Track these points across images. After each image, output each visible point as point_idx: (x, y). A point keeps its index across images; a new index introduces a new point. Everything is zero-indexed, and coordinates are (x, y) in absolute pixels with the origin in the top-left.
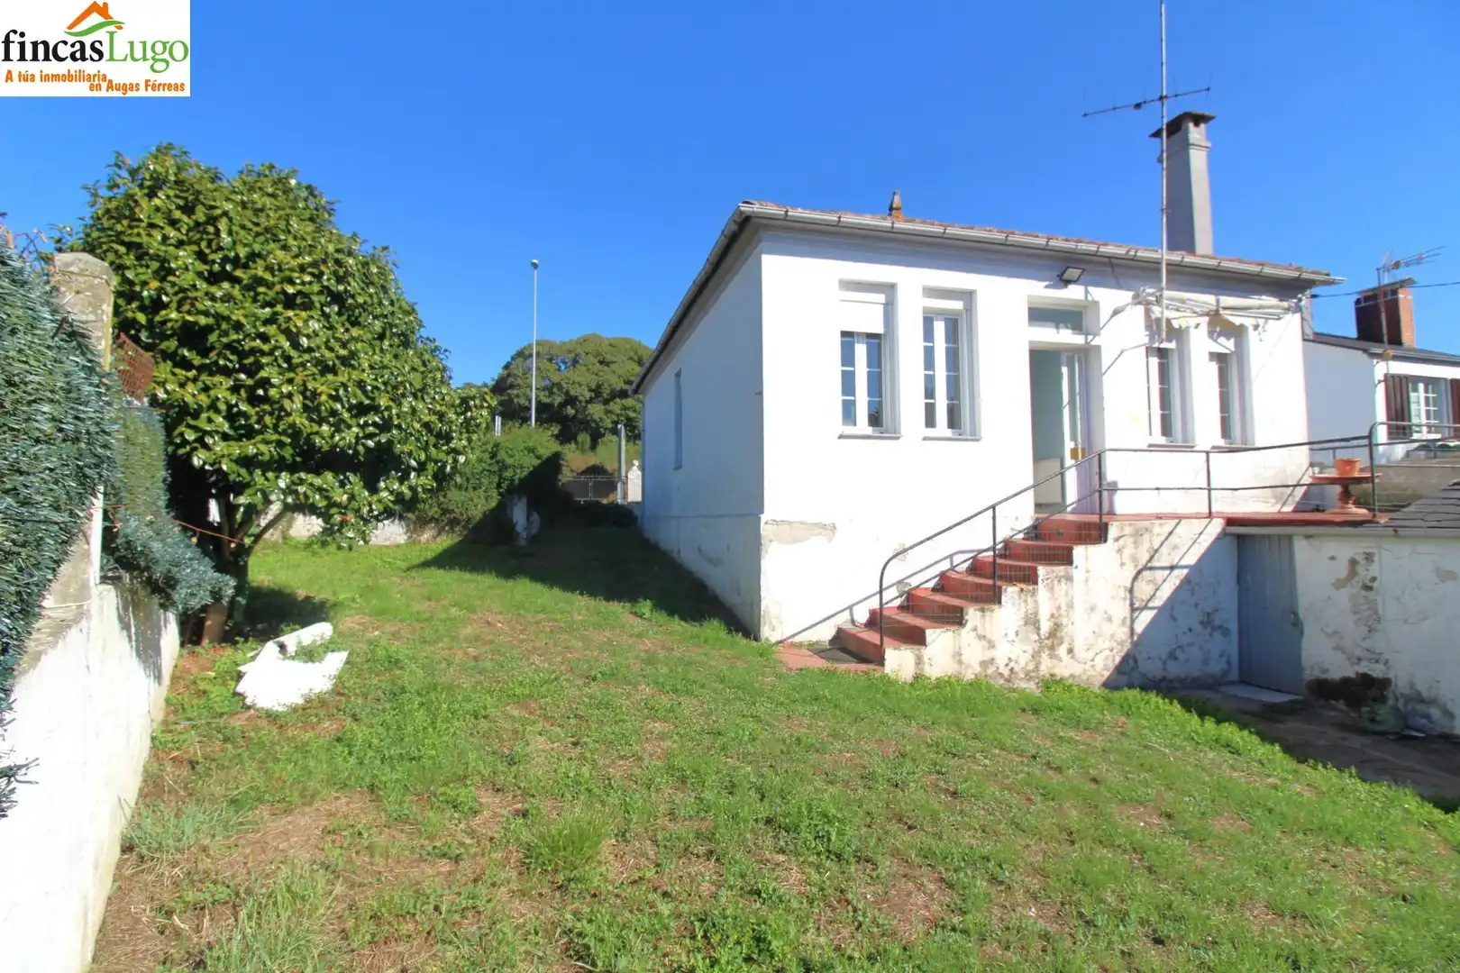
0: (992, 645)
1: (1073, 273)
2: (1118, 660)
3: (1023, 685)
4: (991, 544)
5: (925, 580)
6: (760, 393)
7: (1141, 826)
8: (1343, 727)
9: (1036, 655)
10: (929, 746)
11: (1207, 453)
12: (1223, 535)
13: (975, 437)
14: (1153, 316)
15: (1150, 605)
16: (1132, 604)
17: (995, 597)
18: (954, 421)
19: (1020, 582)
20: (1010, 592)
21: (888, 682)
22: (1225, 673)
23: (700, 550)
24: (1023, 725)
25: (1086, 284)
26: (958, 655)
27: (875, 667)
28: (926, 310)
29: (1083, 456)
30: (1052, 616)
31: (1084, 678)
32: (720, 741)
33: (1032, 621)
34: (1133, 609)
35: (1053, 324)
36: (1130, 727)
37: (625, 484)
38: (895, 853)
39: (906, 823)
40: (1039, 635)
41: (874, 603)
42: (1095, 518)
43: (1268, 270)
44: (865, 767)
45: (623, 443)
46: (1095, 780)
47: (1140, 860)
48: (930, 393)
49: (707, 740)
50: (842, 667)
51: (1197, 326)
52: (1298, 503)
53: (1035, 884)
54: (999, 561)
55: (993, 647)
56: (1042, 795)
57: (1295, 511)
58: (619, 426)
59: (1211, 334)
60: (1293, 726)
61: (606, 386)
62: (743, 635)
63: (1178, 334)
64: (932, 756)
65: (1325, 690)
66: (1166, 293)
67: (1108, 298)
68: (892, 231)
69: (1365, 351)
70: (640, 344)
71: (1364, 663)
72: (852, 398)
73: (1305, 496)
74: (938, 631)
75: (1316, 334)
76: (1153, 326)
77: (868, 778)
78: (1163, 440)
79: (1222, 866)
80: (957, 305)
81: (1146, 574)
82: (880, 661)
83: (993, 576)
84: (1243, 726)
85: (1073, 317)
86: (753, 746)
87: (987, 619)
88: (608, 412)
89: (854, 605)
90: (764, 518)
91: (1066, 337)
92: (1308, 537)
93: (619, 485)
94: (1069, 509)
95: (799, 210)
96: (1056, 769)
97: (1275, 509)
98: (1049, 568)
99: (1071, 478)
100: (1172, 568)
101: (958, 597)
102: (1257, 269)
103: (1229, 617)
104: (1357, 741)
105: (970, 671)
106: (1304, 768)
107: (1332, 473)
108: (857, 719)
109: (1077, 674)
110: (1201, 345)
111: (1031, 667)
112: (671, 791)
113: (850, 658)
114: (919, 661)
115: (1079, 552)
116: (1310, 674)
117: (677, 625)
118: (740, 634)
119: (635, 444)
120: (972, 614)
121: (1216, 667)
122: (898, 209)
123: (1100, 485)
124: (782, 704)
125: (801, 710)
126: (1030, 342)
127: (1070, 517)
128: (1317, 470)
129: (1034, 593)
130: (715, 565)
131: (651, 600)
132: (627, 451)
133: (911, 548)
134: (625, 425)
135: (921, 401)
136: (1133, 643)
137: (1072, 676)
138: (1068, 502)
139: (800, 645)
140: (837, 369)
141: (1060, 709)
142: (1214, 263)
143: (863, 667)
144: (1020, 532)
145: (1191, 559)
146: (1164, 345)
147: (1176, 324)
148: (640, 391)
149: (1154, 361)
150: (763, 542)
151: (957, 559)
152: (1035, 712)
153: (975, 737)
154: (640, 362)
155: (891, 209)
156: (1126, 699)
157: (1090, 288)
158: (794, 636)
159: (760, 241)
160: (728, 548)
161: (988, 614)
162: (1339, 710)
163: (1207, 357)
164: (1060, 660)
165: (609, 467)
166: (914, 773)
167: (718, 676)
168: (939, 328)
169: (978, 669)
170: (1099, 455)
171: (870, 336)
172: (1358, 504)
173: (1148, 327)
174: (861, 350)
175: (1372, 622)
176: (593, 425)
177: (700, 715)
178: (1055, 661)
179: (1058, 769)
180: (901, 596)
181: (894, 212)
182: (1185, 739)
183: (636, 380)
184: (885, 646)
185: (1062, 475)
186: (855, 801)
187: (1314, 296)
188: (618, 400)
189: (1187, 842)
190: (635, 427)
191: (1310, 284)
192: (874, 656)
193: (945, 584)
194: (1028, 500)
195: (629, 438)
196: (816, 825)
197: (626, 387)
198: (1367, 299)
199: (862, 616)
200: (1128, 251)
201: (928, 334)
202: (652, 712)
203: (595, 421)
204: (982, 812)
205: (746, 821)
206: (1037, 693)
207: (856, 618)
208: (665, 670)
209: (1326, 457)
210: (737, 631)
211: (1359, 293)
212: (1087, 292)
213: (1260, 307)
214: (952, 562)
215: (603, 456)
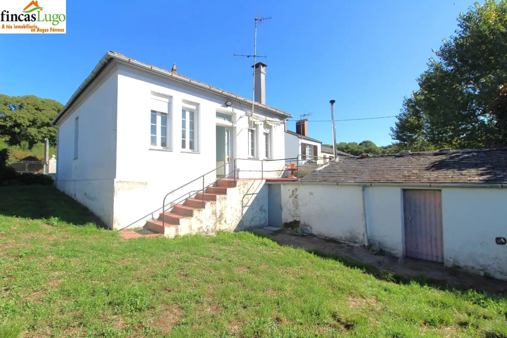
0: (201, 222)
1: (229, 103)
2: (238, 222)
3: (211, 234)
4: (202, 188)
5: (180, 202)
6: (116, 130)
7: (241, 272)
8: (291, 235)
9: (215, 224)
10: (178, 260)
11: (262, 161)
12: (265, 184)
13: (198, 153)
14: (250, 120)
15: (247, 205)
16: (242, 205)
17: (202, 206)
18: (192, 147)
19: (211, 200)
20: (208, 204)
21: (164, 239)
22: (265, 223)
23: (85, 194)
24: (210, 248)
25: (233, 107)
26: (190, 227)
27: (161, 235)
28: (183, 107)
29: (231, 160)
30: (220, 211)
31: (229, 229)
32: (89, 275)
33: (214, 213)
34: (243, 207)
35: (223, 118)
36: (241, 243)
37: (47, 165)
38: (163, 302)
39: (168, 290)
40: (216, 217)
41: (161, 211)
42: (233, 180)
43: (277, 111)
44: (154, 273)
45: (48, 147)
46: (230, 261)
47: (241, 283)
48: (184, 136)
49: (83, 275)
50: (148, 236)
51: (261, 124)
52: (283, 175)
53: (210, 300)
54: (204, 194)
55: (202, 223)
56: (214, 269)
57: (282, 177)
58: (45, 139)
59: (264, 127)
60: (279, 236)
61: (39, 120)
62: (105, 229)
63: (256, 126)
64: (179, 263)
65: (287, 225)
66: (254, 114)
67: (239, 113)
68: (171, 77)
69: (298, 136)
70: (59, 103)
71: (295, 217)
72: (155, 135)
73: (284, 173)
74: (184, 219)
75: (288, 130)
76: (250, 122)
77: (154, 277)
78: (251, 157)
79: (262, 280)
80: (194, 107)
81: (246, 196)
82: (163, 232)
83: (202, 199)
84: (268, 238)
85: (229, 117)
86: (105, 274)
87: (200, 214)
88: (39, 132)
89: (153, 212)
90: (115, 180)
91: (226, 123)
92: (284, 184)
93: (45, 166)
94: (226, 177)
95: (135, 61)
96: (219, 260)
97: (277, 177)
98: (220, 196)
99: (227, 166)
100: (253, 194)
101: (191, 207)
102: (275, 111)
103: (266, 207)
104: (293, 238)
105: (195, 231)
106: (282, 247)
107: (290, 168)
108: (152, 255)
109: (227, 228)
110: (262, 130)
111: (214, 228)
112: (61, 301)
113: (151, 232)
114: (177, 230)
115: (229, 190)
116: (284, 221)
117: (72, 227)
118: (103, 228)
119: (55, 147)
120: (196, 212)
121: (263, 222)
122: (175, 70)
123: (235, 169)
124: (120, 254)
125: (129, 255)
126: (216, 123)
127: (226, 179)
128: (286, 167)
129: (215, 204)
130: (93, 200)
131: (58, 217)
132: (50, 150)
133: (175, 190)
134: (50, 139)
135: (181, 139)
136: (242, 217)
137: (225, 229)
138: (226, 174)
139: (131, 229)
140: (149, 124)
141: (221, 240)
142: (265, 107)
143: (156, 235)
144: (211, 184)
145: (257, 191)
146: (253, 129)
147: (256, 123)
148: (56, 124)
149: (250, 133)
150: (115, 190)
151: (191, 194)
152: (214, 242)
153: (195, 254)
154: (58, 111)
155: (173, 70)
156: (240, 234)
157: (234, 109)
158: (128, 226)
159: (117, 69)
160: (99, 193)
161: (201, 212)
162: (290, 230)
163: (263, 134)
164: (222, 225)
165: (39, 157)
166: (172, 271)
167: (90, 247)
168: (188, 114)
169: (197, 231)
170: (235, 160)
171: (162, 113)
172: (295, 176)
173: (249, 123)
174: (159, 118)
175: (296, 206)
176: (31, 137)
177: (80, 265)
178: (220, 225)
179: (220, 260)
180: (171, 207)
181: (173, 71)
182: (254, 244)
183: (55, 119)
184: (165, 226)
185: (225, 166)
186: (148, 286)
187: (287, 120)
188: (46, 127)
189: (253, 275)
190: (55, 140)
191: (287, 117)
192: (160, 230)
193: (187, 202)
194: (214, 174)
195: (51, 145)
196: (131, 300)
197: (50, 122)
198: (298, 123)
199: (156, 216)
200: (244, 100)
201: (184, 116)
202: (54, 268)
203: (32, 136)
204: (195, 280)
205: (100, 305)
206: (215, 236)
207: (154, 217)
208: (63, 248)
209: (289, 163)
210: (101, 227)
211: (297, 121)
212: (233, 110)
213: (276, 121)
214: (190, 194)
215: (36, 152)
